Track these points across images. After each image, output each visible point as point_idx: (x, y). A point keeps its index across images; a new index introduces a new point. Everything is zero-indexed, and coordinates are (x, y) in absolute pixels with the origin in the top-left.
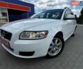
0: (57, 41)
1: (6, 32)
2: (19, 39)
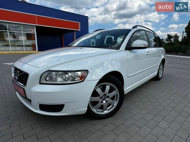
0: (108, 88)
1: (21, 71)
2: (40, 83)
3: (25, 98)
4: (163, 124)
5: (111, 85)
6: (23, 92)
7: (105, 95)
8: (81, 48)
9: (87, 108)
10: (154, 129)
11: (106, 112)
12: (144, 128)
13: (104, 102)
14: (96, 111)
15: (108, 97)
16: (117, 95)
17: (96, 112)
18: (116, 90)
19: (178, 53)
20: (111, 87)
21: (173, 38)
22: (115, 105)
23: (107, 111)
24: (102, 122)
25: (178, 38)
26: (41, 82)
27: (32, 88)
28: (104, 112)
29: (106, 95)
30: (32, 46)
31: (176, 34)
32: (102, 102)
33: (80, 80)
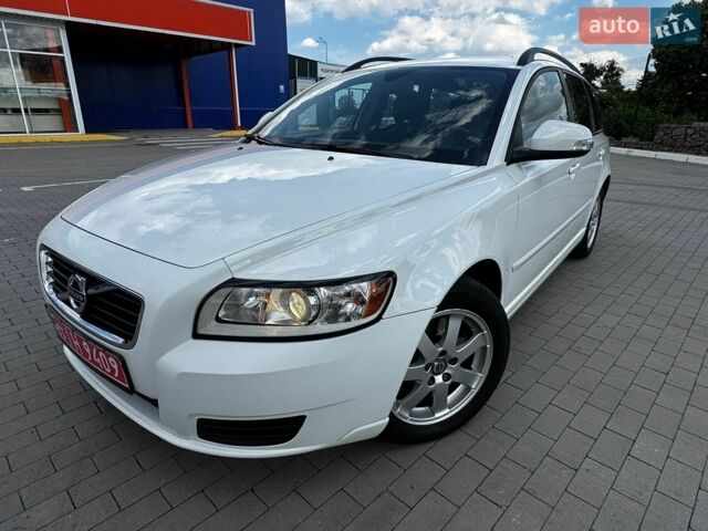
2: (196, 336)
3: (130, 390)
4: (648, 447)
5: (467, 318)
6: (115, 367)
7: (443, 353)
8: (331, 158)
9: (388, 419)
10: (623, 471)
11: (443, 415)
12: (588, 470)
13: (439, 379)
14: (407, 415)
15: (454, 361)
16: (484, 348)
17: (408, 421)
18: (481, 330)
19: (624, 140)
20: (466, 321)
21: (602, 77)
22: (473, 387)
23: (447, 410)
24: (428, 454)
25: (618, 75)
26: (201, 331)
27: (163, 358)
28: (437, 415)
29: (448, 352)
30: (58, 111)
31: (613, 62)
32: (432, 381)
33: (366, 316)
